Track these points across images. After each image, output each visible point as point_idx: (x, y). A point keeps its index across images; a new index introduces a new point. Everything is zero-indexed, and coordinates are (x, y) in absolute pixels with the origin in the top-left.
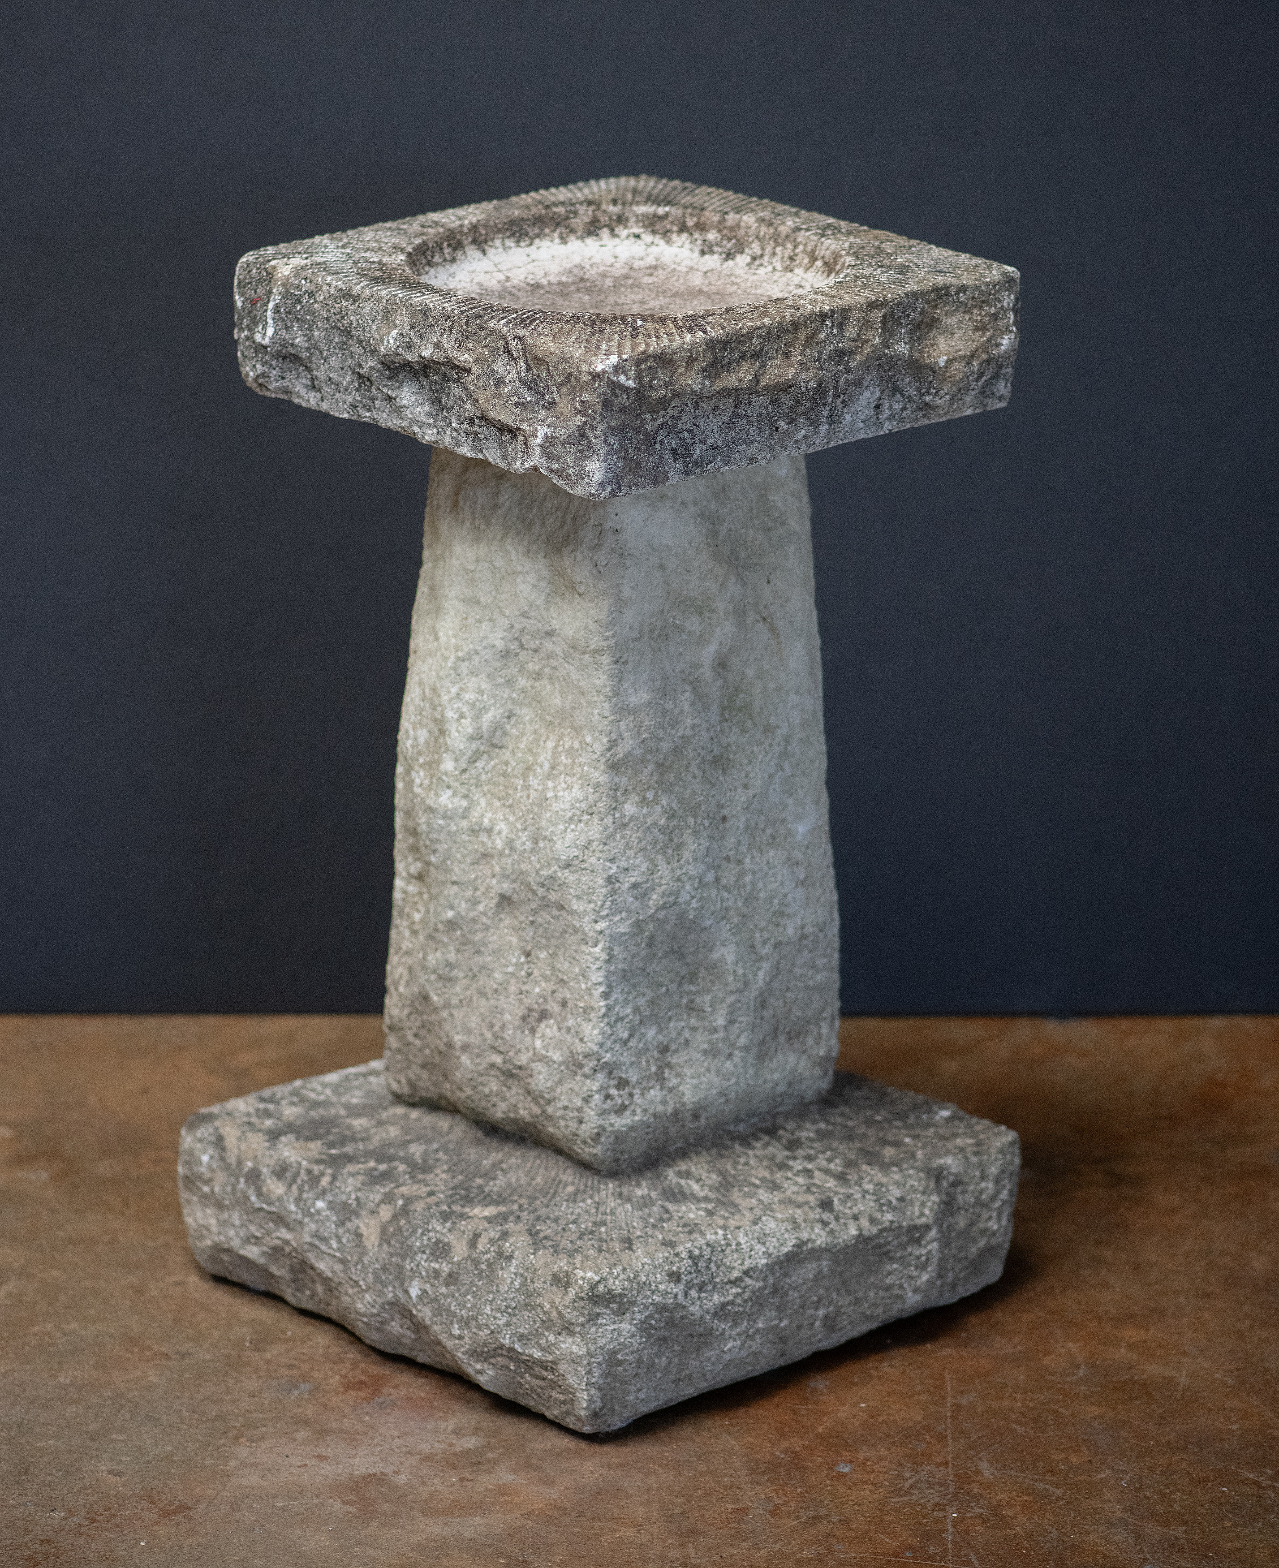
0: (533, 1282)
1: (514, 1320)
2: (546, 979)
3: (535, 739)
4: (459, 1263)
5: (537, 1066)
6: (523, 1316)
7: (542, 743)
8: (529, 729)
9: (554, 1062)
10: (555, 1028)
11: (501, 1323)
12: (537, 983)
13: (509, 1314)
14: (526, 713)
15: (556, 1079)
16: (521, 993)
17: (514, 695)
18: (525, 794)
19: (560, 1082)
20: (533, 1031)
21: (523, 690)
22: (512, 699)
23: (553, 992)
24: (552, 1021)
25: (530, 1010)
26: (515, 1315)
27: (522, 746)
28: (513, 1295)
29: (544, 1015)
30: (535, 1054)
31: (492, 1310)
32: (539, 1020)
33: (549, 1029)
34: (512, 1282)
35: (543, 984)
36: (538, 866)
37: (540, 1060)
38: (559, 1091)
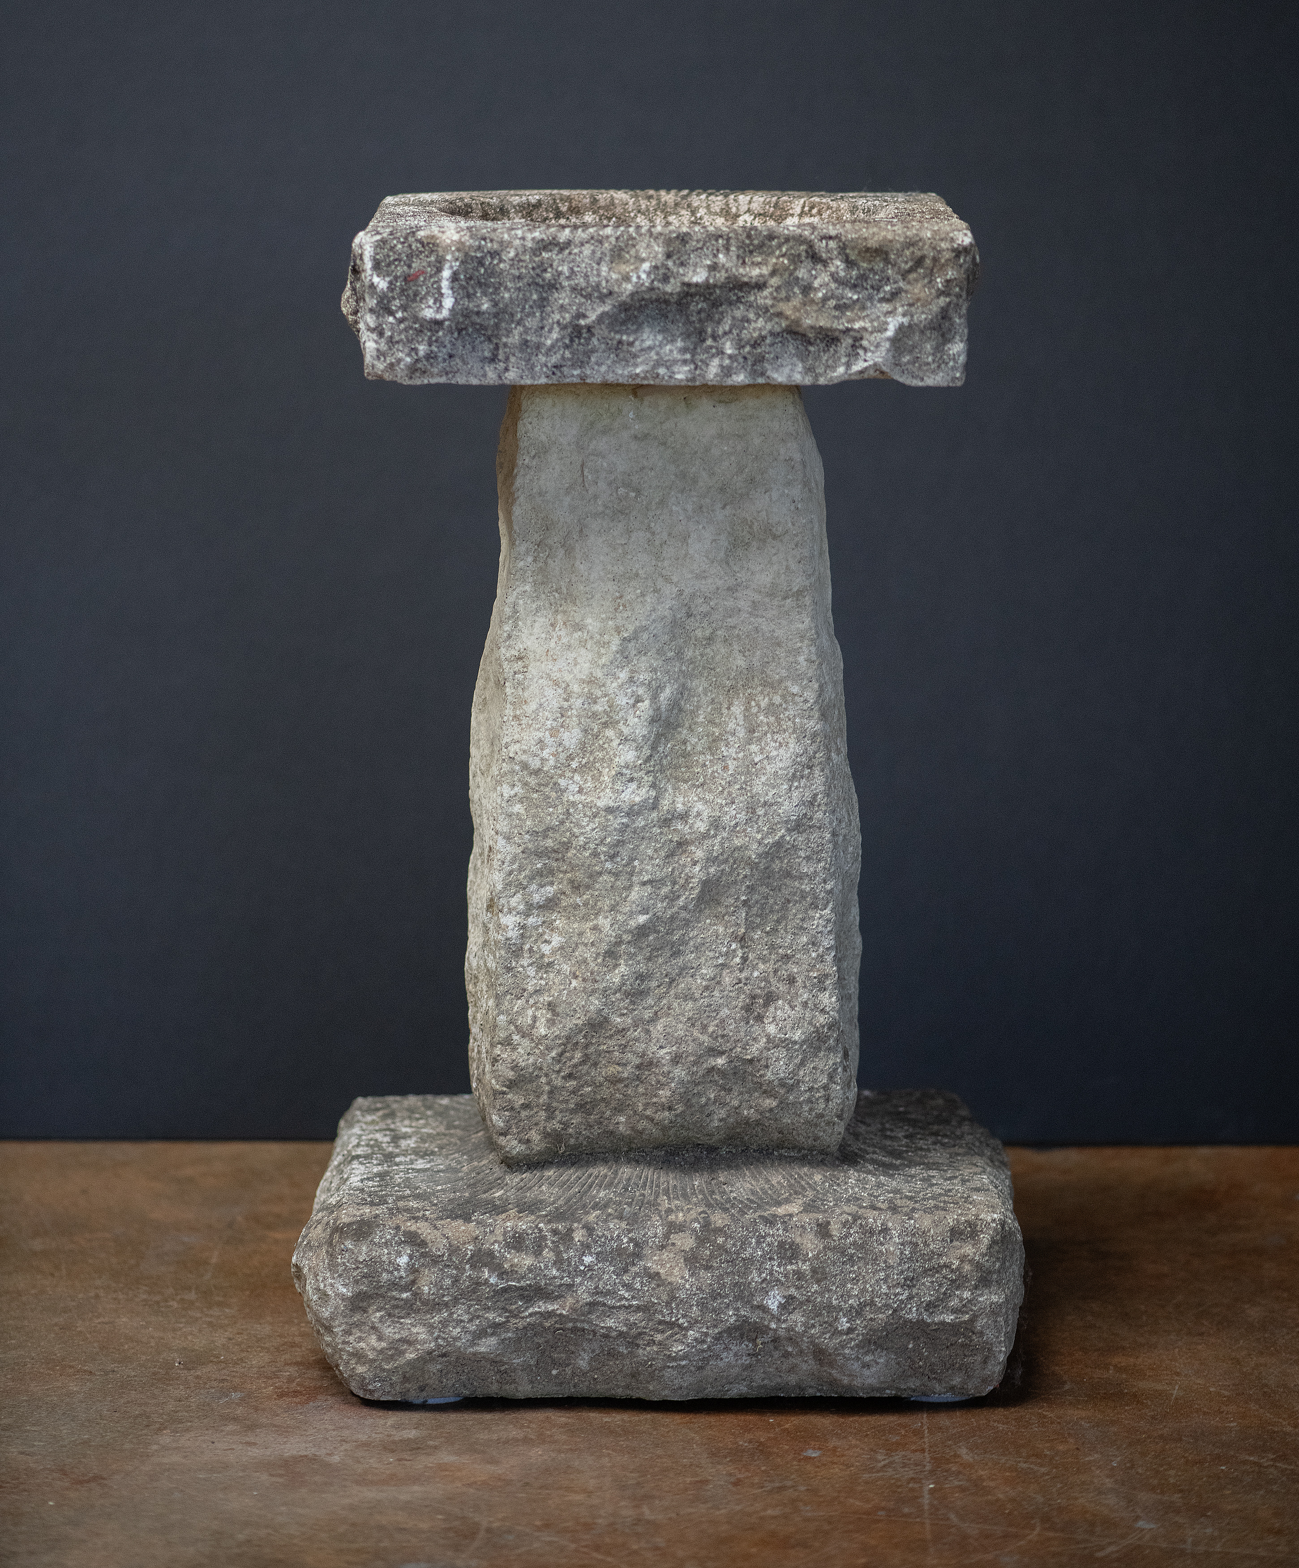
0: (926, 1244)
1: (915, 1291)
2: (764, 960)
3: (713, 709)
4: (816, 1257)
5: (775, 1053)
6: (923, 1284)
7: (725, 711)
8: (705, 700)
9: (795, 1043)
10: (787, 1007)
11: (903, 1297)
12: (755, 967)
13: (908, 1286)
14: (699, 685)
15: (797, 1061)
16: (740, 982)
17: (684, 668)
18: (718, 767)
19: (802, 1063)
20: (760, 1018)
21: (691, 661)
22: (683, 672)
23: (776, 972)
24: (780, 1002)
25: (753, 997)
26: (914, 1286)
27: (701, 719)
28: (907, 1266)
29: (770, 998)
30: (768, 1042)
31: (889, 1288)
32: (766, 1005)
33: (781, 1010)
34: (902, 1253)
35: (761, 966)
36: (759, 836)
37: (777, 1046)
38: (801, 1073)
